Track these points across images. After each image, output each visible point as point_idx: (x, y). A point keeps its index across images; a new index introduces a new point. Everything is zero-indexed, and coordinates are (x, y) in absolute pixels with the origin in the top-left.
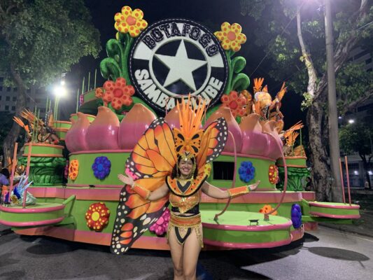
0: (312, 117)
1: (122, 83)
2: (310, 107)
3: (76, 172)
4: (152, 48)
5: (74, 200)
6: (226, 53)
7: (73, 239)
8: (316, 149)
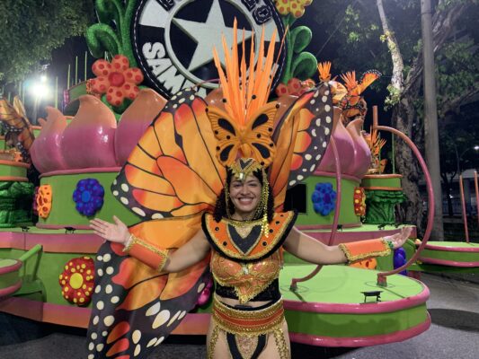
0: (399, 120)
1: (122, 64)
2: (397, 105)
3: (48, 205)
4: (168, 8)
5: (40, 252)
6: (283, 19)
7: (42, 317)
8: (405, 164)
